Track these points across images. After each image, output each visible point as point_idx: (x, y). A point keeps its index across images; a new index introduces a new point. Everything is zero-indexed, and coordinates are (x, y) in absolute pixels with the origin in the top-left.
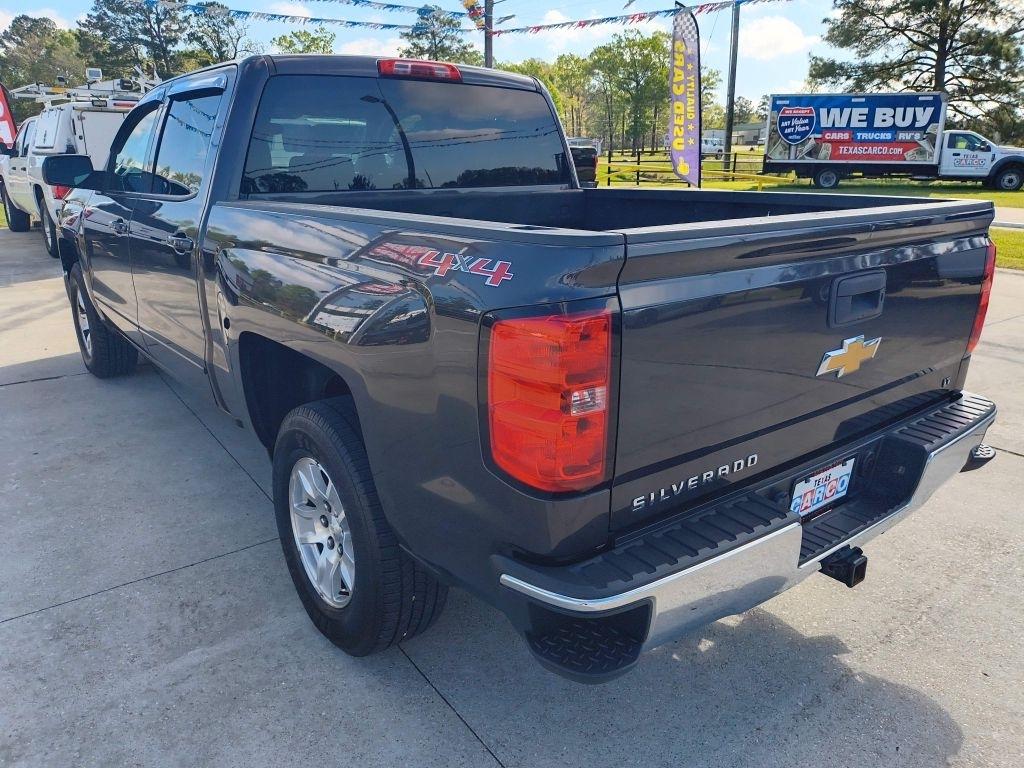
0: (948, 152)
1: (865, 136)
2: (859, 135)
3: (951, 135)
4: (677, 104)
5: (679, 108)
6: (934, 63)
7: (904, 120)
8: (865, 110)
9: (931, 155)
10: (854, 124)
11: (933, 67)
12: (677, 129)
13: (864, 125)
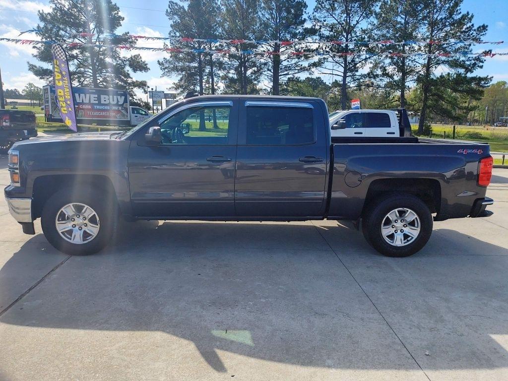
0: (133, 115)
1: (98, 107)
2: (96, 107)
3: (132, 108)
4: (59, 90)
5: (60, 92)
6: (92, 74)
7: (113, 101)
8: (96, 96)
9: (127, 116)
10: (92, 101)
11: (91, 76)
12: (61, 103)
13: (97, 102)
